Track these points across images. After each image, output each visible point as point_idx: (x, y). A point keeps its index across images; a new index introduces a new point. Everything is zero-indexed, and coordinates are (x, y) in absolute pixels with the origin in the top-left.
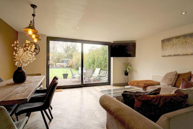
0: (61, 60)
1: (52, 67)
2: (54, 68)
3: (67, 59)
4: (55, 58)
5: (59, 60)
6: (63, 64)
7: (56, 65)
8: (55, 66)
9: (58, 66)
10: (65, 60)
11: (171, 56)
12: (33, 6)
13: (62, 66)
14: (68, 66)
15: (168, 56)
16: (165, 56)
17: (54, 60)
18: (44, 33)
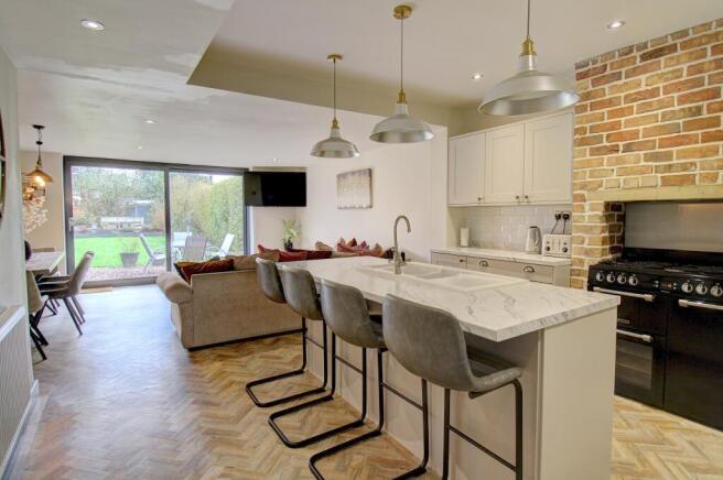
0: (123, 203)
1: (84, 232)
2: (92, 235)
3: (147, 202)
4: (97, 195)
5: (112, 205)
6: (130, 220)
7: (99, 226)
8: (95, 227)
9: (109, 227)
10: (140, 206)
11: (354, 208)
12: (39, 127)
13: (125, 226)
14: (150, 226)
15: (351, 208)
16: (346, 208)
17: (91, 204)
18: (56, 151)
